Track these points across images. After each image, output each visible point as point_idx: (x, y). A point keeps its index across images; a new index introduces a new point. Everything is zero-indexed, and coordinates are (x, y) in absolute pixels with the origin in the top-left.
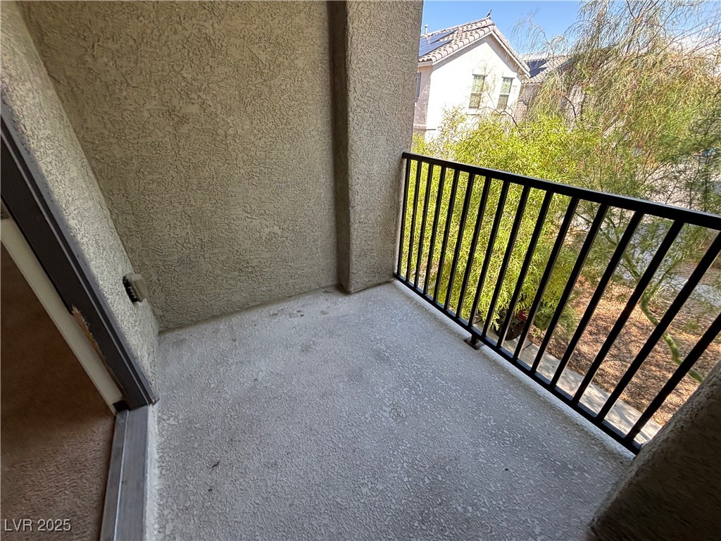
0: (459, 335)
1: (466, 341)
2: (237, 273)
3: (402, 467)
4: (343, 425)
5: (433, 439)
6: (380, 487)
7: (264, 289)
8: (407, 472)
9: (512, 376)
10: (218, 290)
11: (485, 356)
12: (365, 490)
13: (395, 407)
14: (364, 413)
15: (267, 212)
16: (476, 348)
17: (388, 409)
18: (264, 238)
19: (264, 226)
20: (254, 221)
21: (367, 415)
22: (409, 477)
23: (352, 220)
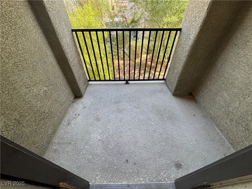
0: (123, 84)
1: (125, 84)
2: (43, 121)
3: (150, 114)
4: (133, 121)
5: (147, 105)
6: (153, 120)
7: (56, 118)
8: (152, 113)
9: (140, 84)
10: (40, 136)
11: (132, 84)
12: (152, 123)
13: (135, 107)
14: (133, 114)
15: (36, 82)
16: (129, 84)
17: (135, 109)
18: (43, 96)
19: (40, 90)
20: (34, 90)
21: (134, 114)
22: (153, 114)
23: (71, 67)
